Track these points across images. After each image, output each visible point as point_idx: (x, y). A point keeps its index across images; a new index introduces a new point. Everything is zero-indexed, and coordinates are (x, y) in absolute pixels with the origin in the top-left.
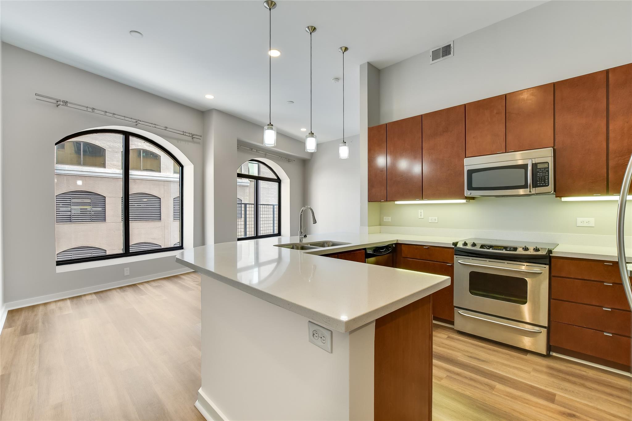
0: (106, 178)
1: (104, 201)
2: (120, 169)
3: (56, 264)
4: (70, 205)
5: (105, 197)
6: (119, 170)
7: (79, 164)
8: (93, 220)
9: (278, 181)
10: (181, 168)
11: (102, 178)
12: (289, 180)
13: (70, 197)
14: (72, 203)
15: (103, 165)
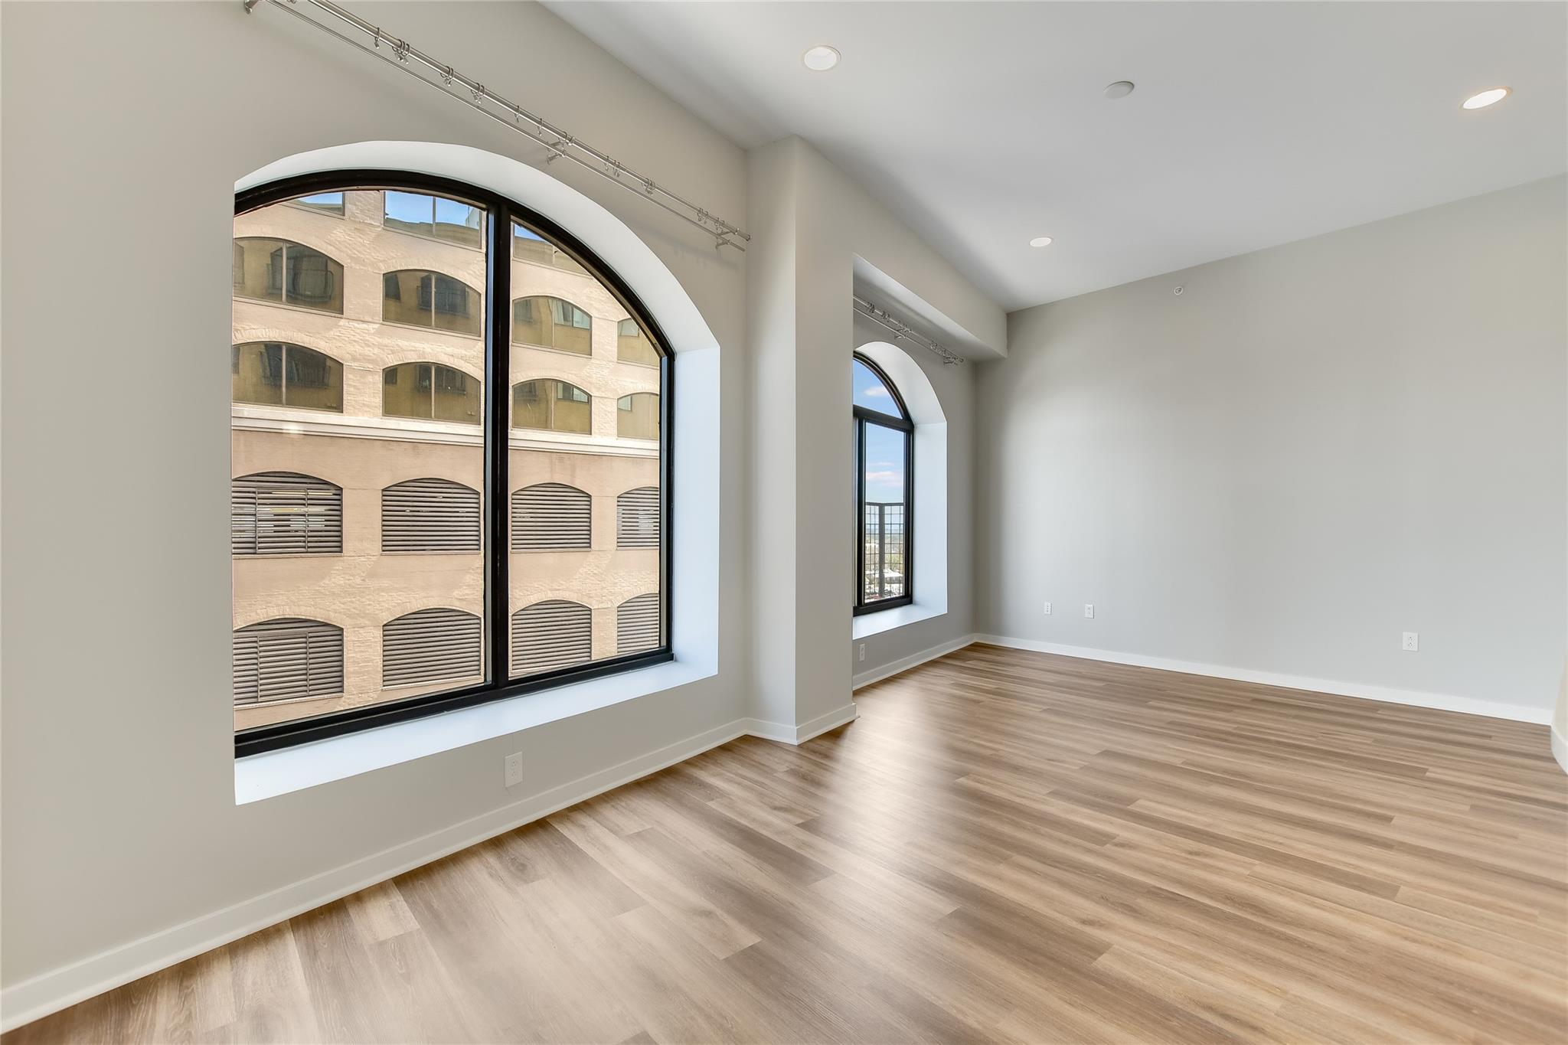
0: (342, 440)
1: (339, 500)
2: (377, 416)
3: (236, 748)
4: (254, 504)
5: (342, 489)
6: (376, 419)
7: (276, 401)
8: (309, 550)
9: (907, 425)
10: (665, 359)
11: (334, 439)
12: (945, 424)
13: (253, 490)
14: (259, 499)
15: (338, 407)
